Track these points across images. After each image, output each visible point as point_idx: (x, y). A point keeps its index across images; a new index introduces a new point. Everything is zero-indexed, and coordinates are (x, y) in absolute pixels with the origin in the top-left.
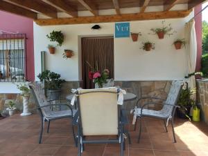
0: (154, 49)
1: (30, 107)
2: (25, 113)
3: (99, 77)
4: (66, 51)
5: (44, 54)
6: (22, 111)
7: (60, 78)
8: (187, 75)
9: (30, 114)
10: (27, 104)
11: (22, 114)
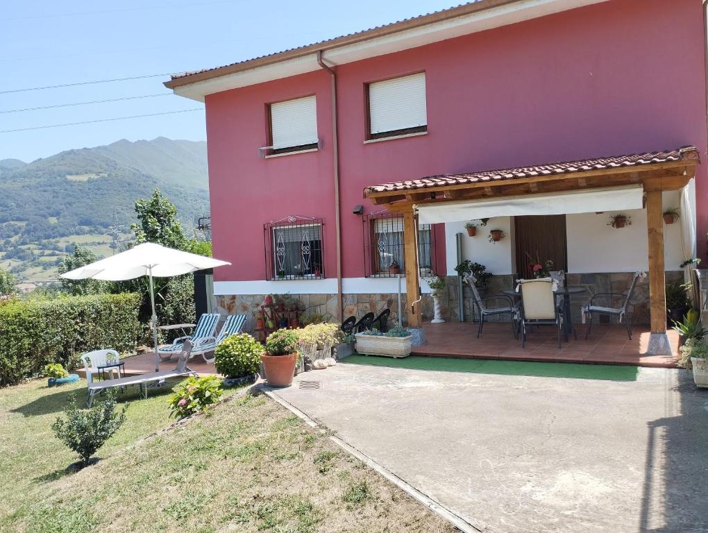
0: (630, 224)
1: (443, 313)
2: (437, 319)
3: (540, 270)
4: (492, 232)
5: (460, 237)
6: (433, 318)
7: (487, 271)
8: (682, 263)
9: (443, 321)
10: (439, 308)
11: (433, 321)
